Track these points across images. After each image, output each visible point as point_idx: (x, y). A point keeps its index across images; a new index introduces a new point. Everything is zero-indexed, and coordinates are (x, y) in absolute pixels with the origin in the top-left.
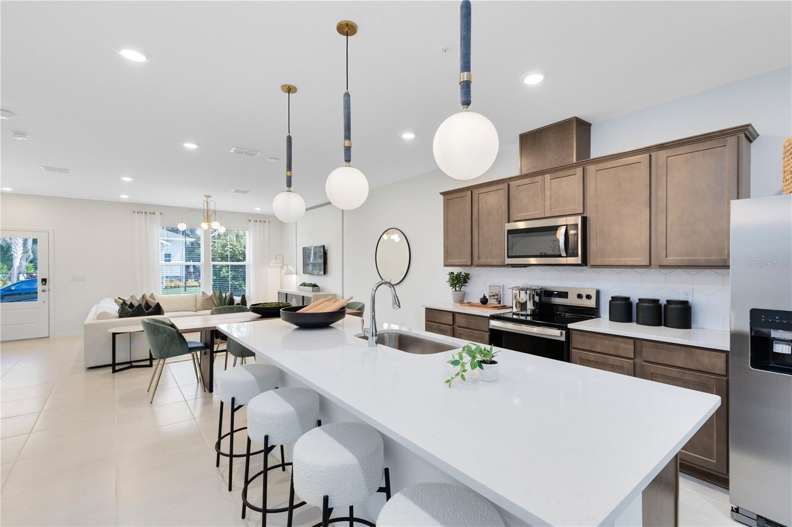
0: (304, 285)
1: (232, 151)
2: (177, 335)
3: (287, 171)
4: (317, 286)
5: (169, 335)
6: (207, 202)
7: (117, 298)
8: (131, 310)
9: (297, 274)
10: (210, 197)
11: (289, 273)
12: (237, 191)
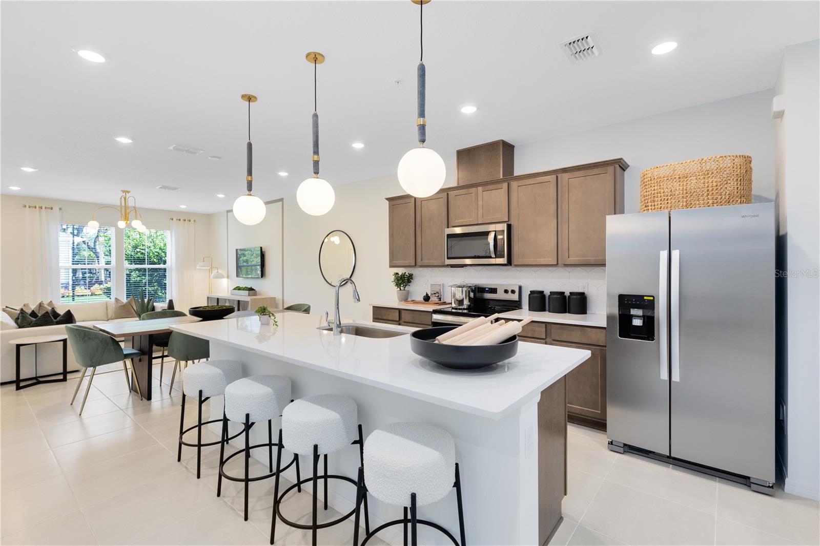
0: (238, 288)
1: (171, 148)
2: (110, 341)
3: (248, 175)
4: (253, 290)
5: (101, 342)
6: (125, 199)
7: (4, 307)
8: (35, 319)
9: (228, 277)
10: (128, 192)
11: (219, 276)
12: (164, 187)
